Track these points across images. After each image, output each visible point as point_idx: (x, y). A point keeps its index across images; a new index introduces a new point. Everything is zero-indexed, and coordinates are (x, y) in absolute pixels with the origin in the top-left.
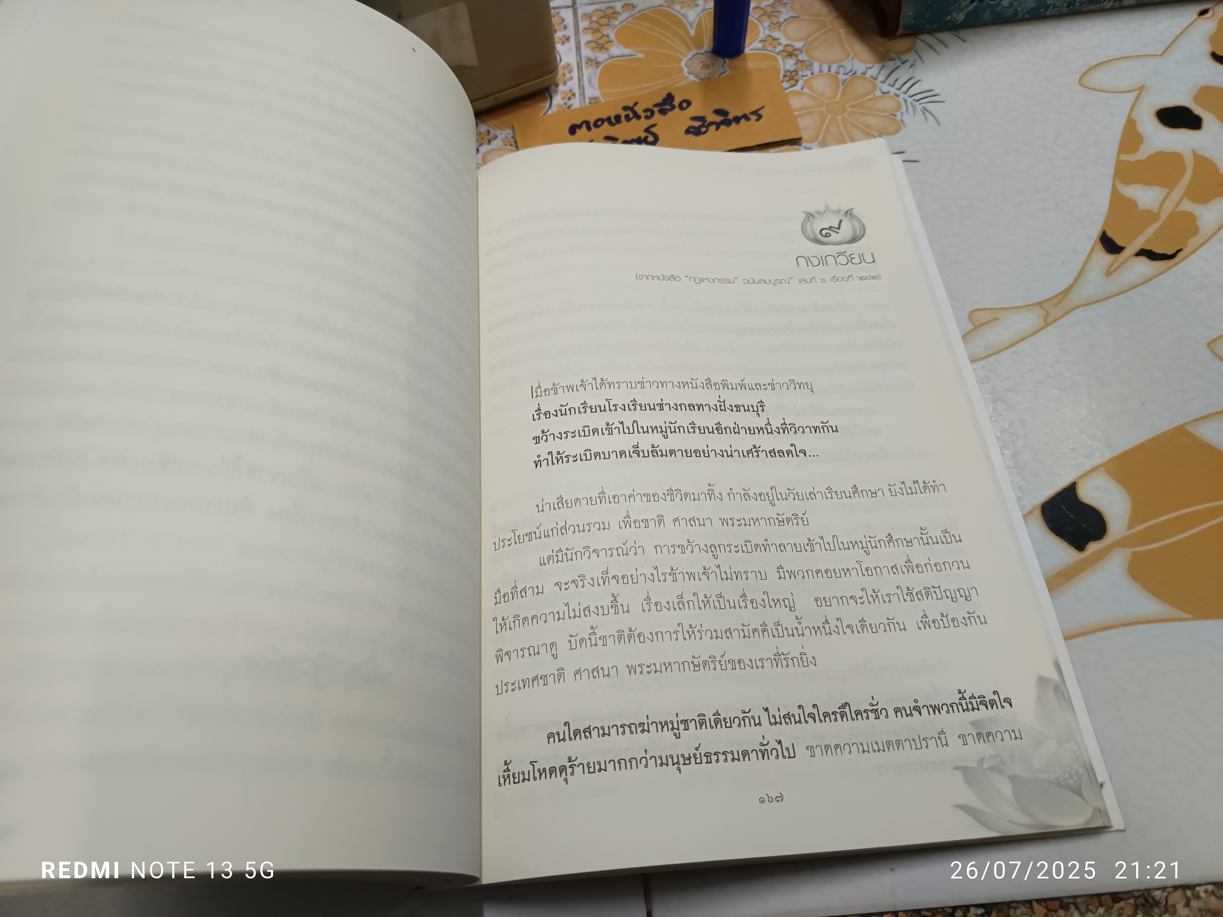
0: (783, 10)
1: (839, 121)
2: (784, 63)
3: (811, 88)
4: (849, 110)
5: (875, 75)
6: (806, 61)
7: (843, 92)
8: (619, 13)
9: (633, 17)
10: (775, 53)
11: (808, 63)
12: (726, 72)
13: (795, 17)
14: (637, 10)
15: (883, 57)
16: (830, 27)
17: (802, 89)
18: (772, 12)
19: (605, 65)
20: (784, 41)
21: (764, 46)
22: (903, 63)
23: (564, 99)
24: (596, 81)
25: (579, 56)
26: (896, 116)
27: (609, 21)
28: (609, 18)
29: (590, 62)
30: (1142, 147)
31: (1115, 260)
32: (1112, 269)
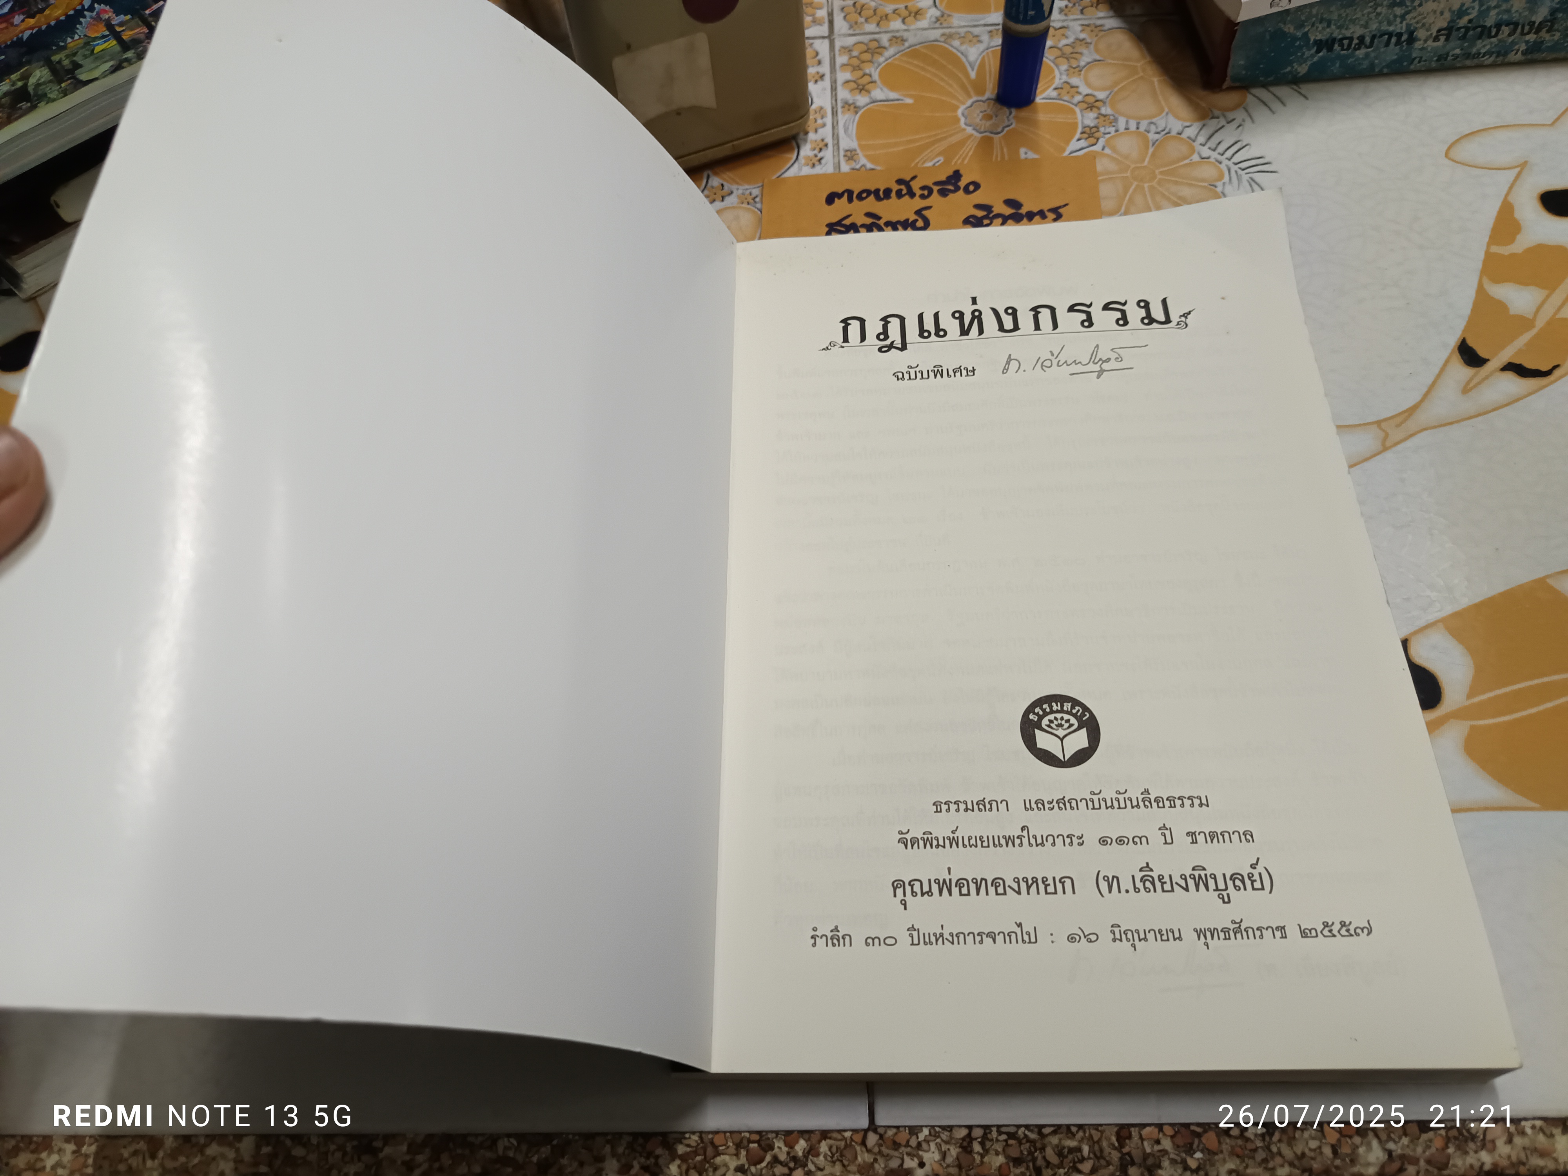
0: (1085, 51)
1: (1146, 189)
2: (1082, 116)
3: (1114, 149)
4: (1159, 177)
5: (1193, 136)
6: (1109, 115)
7: (1153, 154)
8: (885, 48)
9: (901, 53)
10: (1073, 104)
11: (1112, 117)
12: (1011, 124)
13: (1099, 61)
14: (907, 44)
15: (1204, 115)
16: (1141, 74)
17: (1103, 149)
18: (1072, 53)
19: (866, 110)
20: (1084, 90)
21: (1059, 94)
22: (1228, 123)
23: (814, 149)
24: (853, 129)
25: (834, 99)
26: (1216, 187)
27: (873, 56)
28: (872, 54)
29: (847, 106)
30: (1519, 237)
31: (1475, 375)
32: (1471, 385)
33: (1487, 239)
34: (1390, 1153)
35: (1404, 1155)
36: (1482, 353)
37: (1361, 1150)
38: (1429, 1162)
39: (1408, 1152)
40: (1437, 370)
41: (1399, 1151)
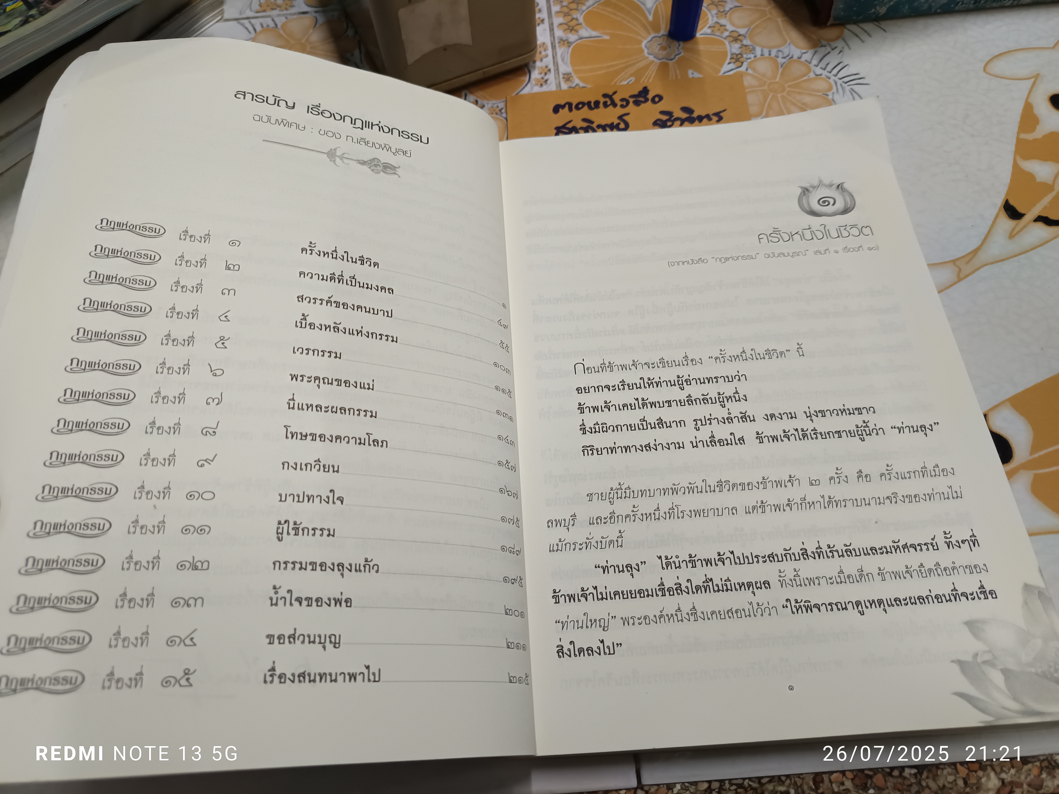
1: (779, 98)
2: (730, 46)
3: (754, 70)
4: (787, 89)
5: (809, 60)
6: (749, 46)
7: (782, 74)
9: (598, 5)
10: (722, 38)
11: (751, 47)
12: (680, 53)
13: (739, 7)
15: (815, 44)
16: (769, 16)
17: (747, 70)
18: (719, 2)
19: (575, 45)
20: (730, 28)
21: (713, 31)
22: (833, 49)
23: (541, 74)
24: (568, 58)
25: (552, 36)
26: (828, 95)
27: (578, 6)
28: (578, 4)
29: (562, 42)
30: (1038, 127)
31: (1017, 225)
32: (1015, 232)
33: (1016, 129)
34: (1003, 781)
35: (1013, 781)
36: (1020, 210)
37: (983, 780)
38: (1029, 785)
39: (1015, 779)
40: (990, 223)
41: (1009, 779)
